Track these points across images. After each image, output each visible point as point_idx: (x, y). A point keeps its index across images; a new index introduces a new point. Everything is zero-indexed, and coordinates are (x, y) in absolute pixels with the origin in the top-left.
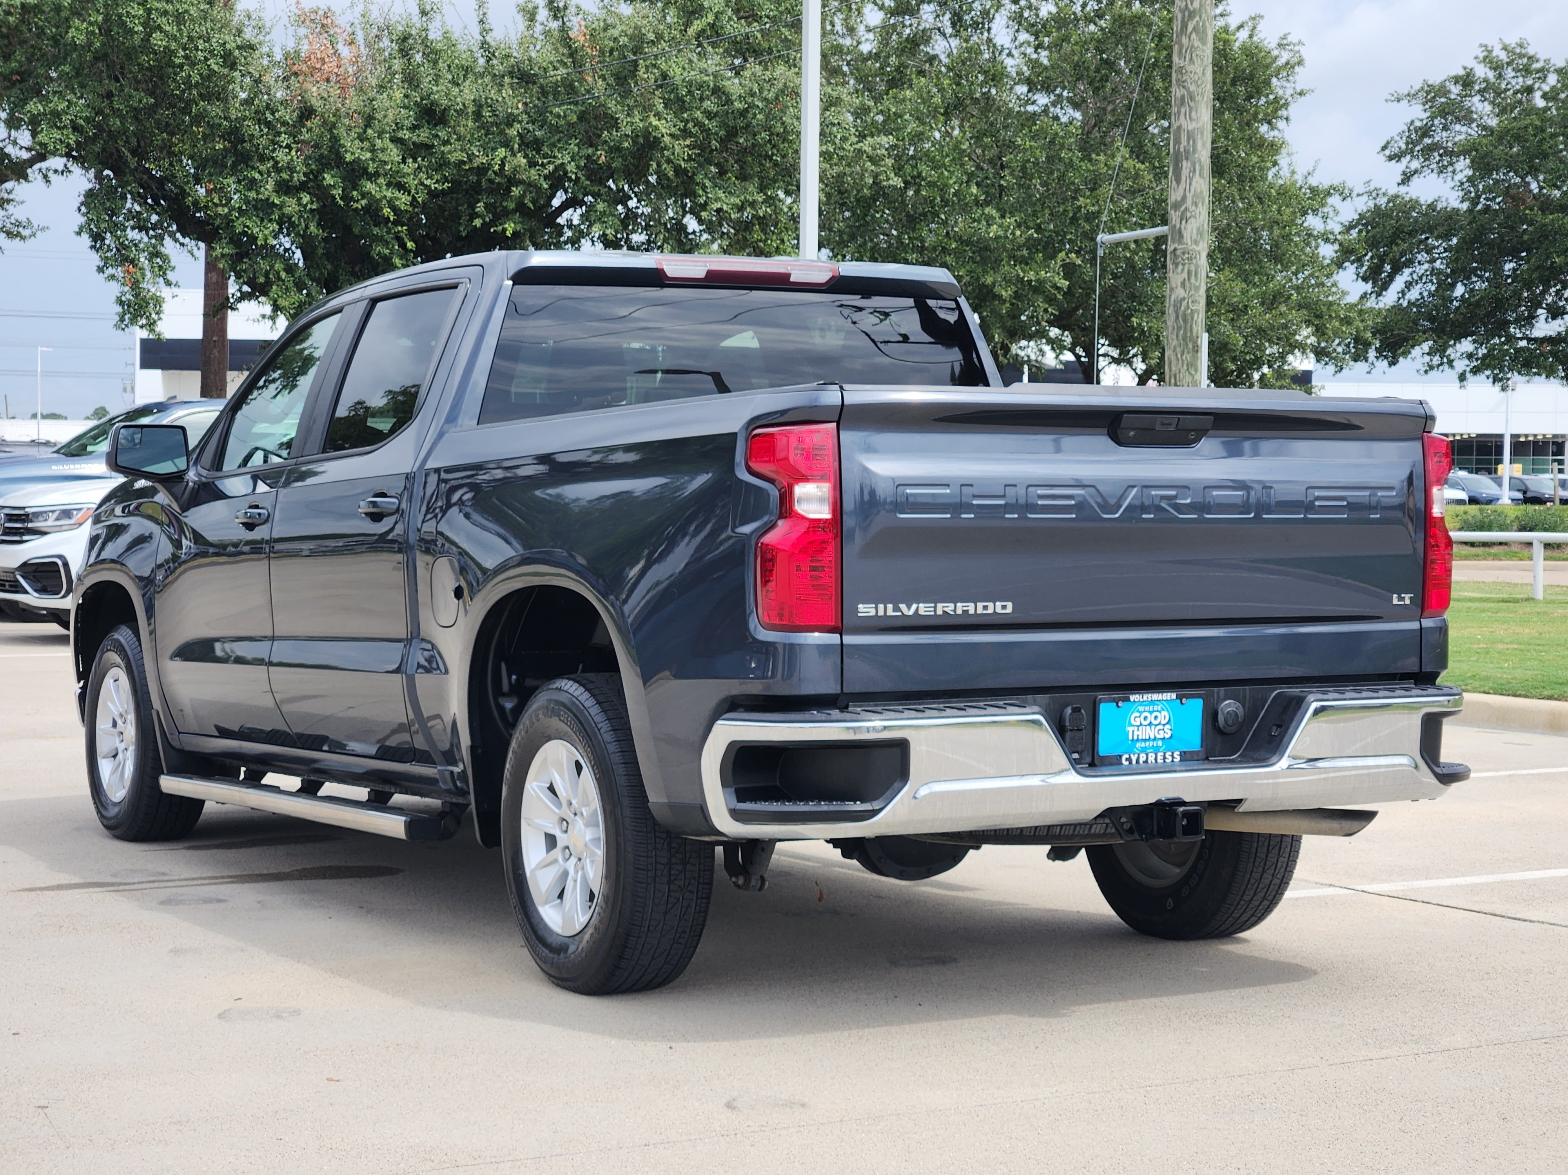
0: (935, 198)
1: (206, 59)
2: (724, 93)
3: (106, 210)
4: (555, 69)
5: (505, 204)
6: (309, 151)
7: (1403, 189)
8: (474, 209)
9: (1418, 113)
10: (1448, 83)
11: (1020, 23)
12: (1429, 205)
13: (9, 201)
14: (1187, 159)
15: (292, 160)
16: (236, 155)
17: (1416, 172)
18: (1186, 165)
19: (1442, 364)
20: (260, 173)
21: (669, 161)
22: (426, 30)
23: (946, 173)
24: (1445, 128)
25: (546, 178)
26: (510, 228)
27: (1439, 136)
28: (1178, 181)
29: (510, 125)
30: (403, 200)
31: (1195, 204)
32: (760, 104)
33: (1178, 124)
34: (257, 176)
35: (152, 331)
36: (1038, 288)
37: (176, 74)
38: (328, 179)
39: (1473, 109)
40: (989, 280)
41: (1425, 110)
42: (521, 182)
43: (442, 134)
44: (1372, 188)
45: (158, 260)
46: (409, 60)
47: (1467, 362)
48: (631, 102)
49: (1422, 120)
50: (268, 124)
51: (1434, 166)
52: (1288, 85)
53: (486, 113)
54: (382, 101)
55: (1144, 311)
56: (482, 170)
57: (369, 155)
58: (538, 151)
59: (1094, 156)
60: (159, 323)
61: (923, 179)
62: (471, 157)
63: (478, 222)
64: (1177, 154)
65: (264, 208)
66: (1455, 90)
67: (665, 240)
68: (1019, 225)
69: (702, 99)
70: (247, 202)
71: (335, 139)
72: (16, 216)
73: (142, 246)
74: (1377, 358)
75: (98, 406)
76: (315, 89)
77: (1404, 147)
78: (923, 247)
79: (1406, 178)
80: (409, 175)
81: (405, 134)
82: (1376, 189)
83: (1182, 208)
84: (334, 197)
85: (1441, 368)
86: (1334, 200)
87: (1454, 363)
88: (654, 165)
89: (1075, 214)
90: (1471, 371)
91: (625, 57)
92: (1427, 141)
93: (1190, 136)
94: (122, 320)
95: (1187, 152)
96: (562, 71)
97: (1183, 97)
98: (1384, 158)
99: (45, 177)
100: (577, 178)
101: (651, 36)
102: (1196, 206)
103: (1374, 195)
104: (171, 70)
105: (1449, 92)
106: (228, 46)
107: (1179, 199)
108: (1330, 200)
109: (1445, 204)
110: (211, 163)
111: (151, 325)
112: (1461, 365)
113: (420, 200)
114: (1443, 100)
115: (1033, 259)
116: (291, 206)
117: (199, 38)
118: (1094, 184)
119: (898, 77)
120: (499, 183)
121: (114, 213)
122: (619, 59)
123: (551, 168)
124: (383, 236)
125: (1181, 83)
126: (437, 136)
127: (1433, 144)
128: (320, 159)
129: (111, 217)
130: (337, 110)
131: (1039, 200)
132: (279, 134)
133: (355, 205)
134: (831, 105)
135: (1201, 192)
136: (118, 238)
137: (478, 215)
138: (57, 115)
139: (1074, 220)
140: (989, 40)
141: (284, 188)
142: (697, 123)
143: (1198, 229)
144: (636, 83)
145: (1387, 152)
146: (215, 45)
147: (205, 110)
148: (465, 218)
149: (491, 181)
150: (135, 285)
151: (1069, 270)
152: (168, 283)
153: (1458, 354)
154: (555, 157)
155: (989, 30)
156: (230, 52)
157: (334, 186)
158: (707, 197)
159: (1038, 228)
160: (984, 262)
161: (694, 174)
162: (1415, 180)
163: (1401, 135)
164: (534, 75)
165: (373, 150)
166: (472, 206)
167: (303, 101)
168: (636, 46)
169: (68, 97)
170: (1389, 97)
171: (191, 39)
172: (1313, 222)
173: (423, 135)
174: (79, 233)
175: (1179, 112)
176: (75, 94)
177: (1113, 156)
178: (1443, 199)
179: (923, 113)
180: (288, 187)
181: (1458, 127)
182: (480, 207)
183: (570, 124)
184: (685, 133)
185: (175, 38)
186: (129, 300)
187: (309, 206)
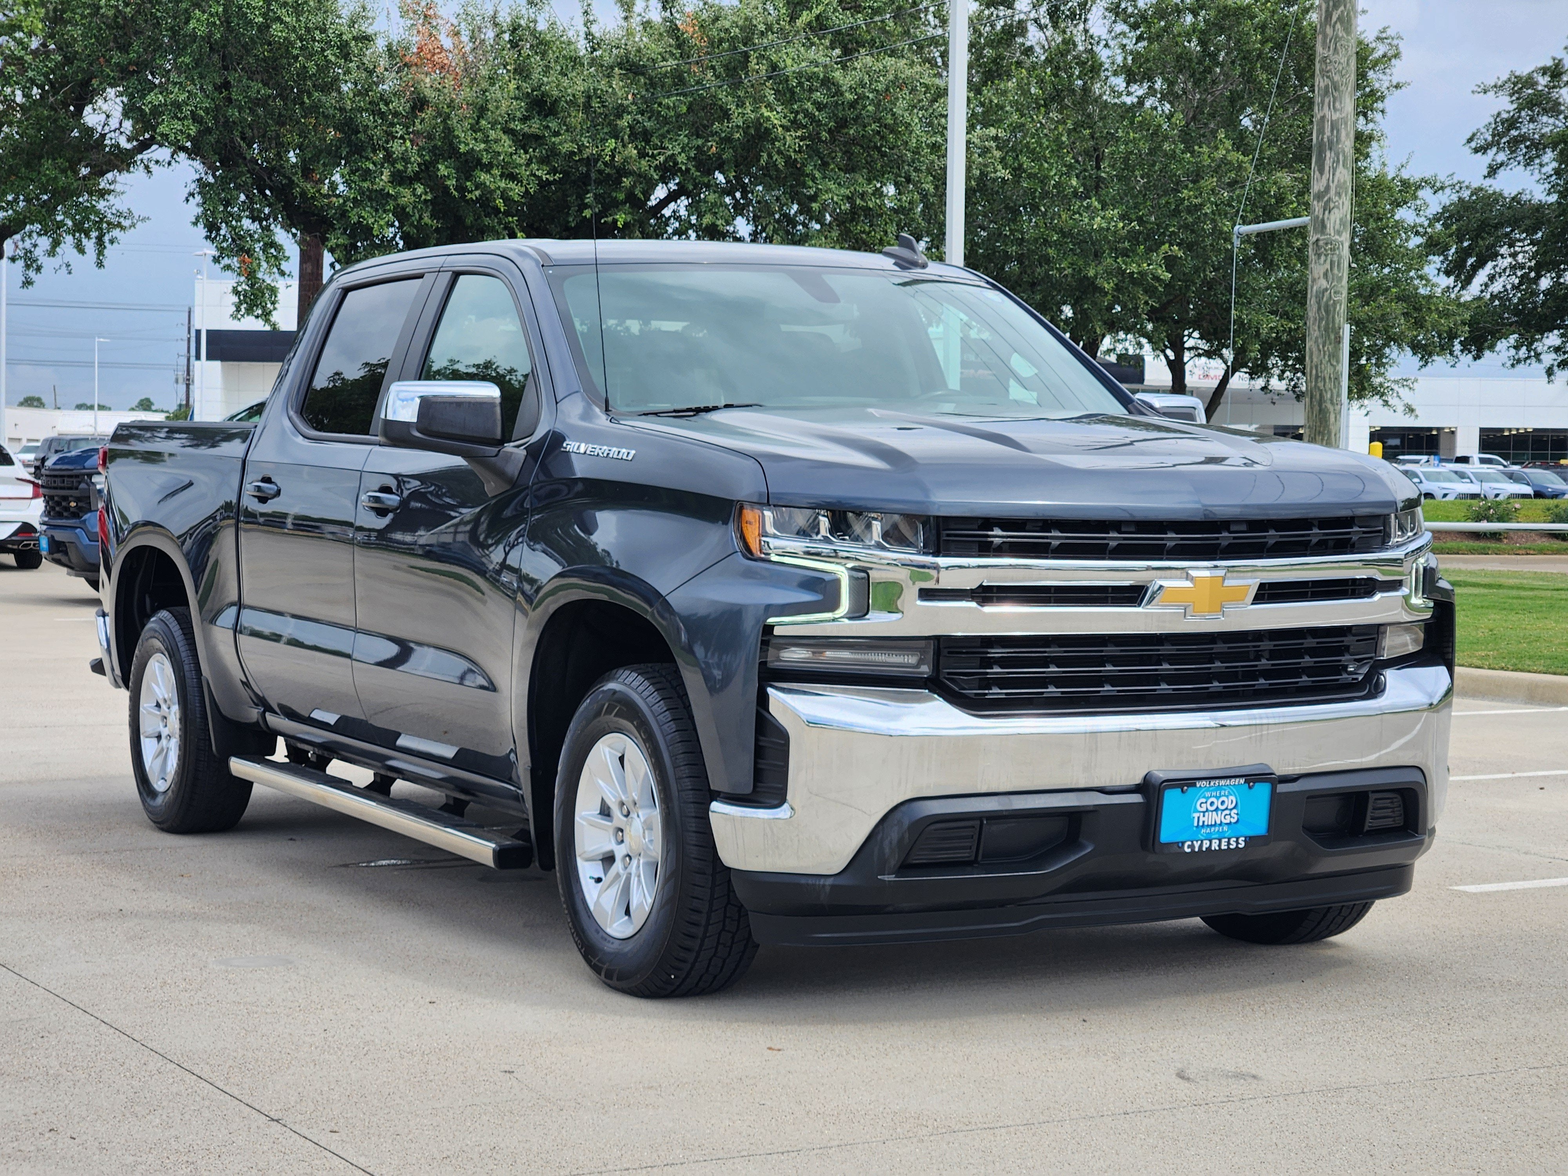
0: (1036, 190)
1: (323, 50)
2: (833, 84)
3: (221, 200)
4: (664, 59)
5: (614, 194)
6: (421, 142)
7: (1489, 182)
8: (583, 200)
9: (1505, 104)
10: (1535, 75)
11: (1117, 15)
12: (1513, 199)
13: (109, 192)
14: (1331, 149)
15: (406, 150)
16: (349, 145)
17: (1502, 164)
18: (1329, 155)
19: (1529, 357)
20: (374, 163)
21: (779, 152)
22: (535, 21)
23: (1046, 165)
24: (1532, 120)
25: (656, 168)
26: (621, 218)
27: (1527, 128)
28: (1321, 171)
29: (619, 116)
30: (516, 191)
31: (1339, 194)
32: (871, 96)
33: (1321, 114)
34: (371, 166)
35: (267, 321)
36: (1138, 280)
37: (290, 65)
38: (442, 170)
39: (1561, 100)
40: (1091, 273)
41: (1512, 102)
42: (630, 173)
43: (553, 125)
44: (1455, 181)
45: (273, 250)
46: (519, 51)
47: (1554, 356)
48: (741, 93)
49: (1509, 112)
50: (382, 115)
51: (1521, 158)
52: (1384, 78)
53: (595, 104)
54: (495, 92)
55: (1243, 303)
56: (591, 161)
57: (483, 146)
58: (648, 142)
59: (1196, 148)
60: (274, 313)
61: (1025, 172)
62: (582, 147)
63: (587, 213)
64: (1321, 144)
65: (379, 199)
66: (1543, 81)
67: (775, 231)
68: (1122, 217)
69: (811, 90)
70: (361, 192)
71: (448, 131)
72: (117, 206)
73: (256, 236)
74: (1462, 351)
75: (143, 397)
76: (428, 80)
77: (1490, 138)
78: (1023, 239)
79: (1493, 171)
80: (521, 165)
81: (517, 126)
82: (1459, 182)
83: (1326, 199)
84: (447, 188)
85: (1528, 361)
86: (1425, 194)
87: (1542, 357)
88: (765, 155)
89: (1177, 206)
90: (1559, 366)
91: (735, 48)
92: (1514, 133)
93: (1334, 126)
94: (238, 310)
95: (1330, 142)
96: (672, 62)
97: (1327, 87)
98: (1470, 151)
99: (147, 167)
100: (688, 170)
101: (762, 27)
102: (1340, 196)
103: (1457, 188)
104: (285, 61)
105: (1537, 83)
106: (344, 37)
107: (1322, 189)
108: (1420, 193)
109: (1529, 197)
110: (324, 154)
111: (266, 315)
112: (1549, 359)
113: (531, 191)
114: (1530, 91)
115: (1133, 251)
116: (406, 196)
117: (316, 29)
118: (1197, 176)
119: (994, 68)
120: (608, 174)
121: (228, 203)
122: (729, 50)
123: (662, 159)
124: (494, 227)
125: (1325, 73)
126: (547, 127)
127: (1520, 135)
128: (434, 150)
129: (226, 207)
130: (452, 101)
131: (1140, 192)
132: (393, 125)
133: (469, 196)
134: (938, 96)
135: (1345, 182)
136: (234, 228)
137: (586, 206)
138: (178, 105)
139: (1176, 213)
140: (1086, 31)
141: (399, 179)
142: (807, 114)
143: (1341, 220)
144: (747, 74)
145: (1473, 145)
146: (331, 36)
147: (319, 100)
148: (574, 209)
149: (600, 172)
150: (251, 275)
151: (1170, 262)
152: (282, 273)
153: (1546, 348)
154: (664, 148)
155: (1086, 20)
156: (347, 43)
157: (448, 177)
158: (817, 188)
159: (1140, 220)
160: (1084, 254)
161: (804, 165)
162: (1502, 173)
163: (1487, 127)
164: (644, 66)
165: (486, 141)
166: (581, 197)
167: (416, 91)
168: (747, 37)
169: (189, 88)
170: (1476, 89)
171: (308, 30)
172: (1405, 214)
173: (535, 126)
174: (195, 224)
175: (1323, 102)
176: (195, 85)
177: (1216, 148)
178: (1528, 192)
179: (1023, 105)
180: (402, 178)
181: (1545, 119)
182: (589, 198)
183: (678, 116)
184: (795, 124)
185: (294, 30)
186: (245, 290)
187: (423, 197)
